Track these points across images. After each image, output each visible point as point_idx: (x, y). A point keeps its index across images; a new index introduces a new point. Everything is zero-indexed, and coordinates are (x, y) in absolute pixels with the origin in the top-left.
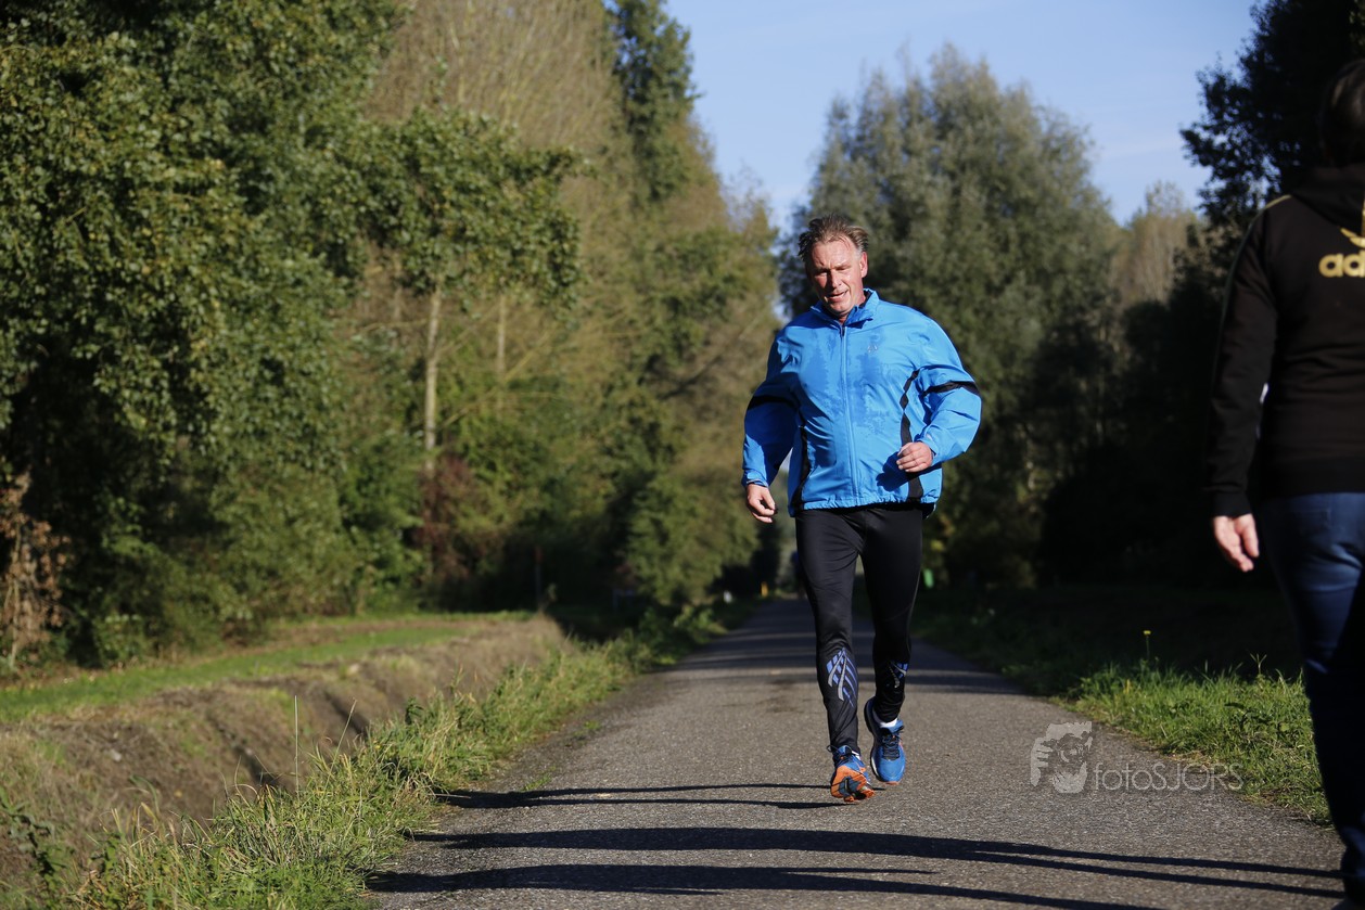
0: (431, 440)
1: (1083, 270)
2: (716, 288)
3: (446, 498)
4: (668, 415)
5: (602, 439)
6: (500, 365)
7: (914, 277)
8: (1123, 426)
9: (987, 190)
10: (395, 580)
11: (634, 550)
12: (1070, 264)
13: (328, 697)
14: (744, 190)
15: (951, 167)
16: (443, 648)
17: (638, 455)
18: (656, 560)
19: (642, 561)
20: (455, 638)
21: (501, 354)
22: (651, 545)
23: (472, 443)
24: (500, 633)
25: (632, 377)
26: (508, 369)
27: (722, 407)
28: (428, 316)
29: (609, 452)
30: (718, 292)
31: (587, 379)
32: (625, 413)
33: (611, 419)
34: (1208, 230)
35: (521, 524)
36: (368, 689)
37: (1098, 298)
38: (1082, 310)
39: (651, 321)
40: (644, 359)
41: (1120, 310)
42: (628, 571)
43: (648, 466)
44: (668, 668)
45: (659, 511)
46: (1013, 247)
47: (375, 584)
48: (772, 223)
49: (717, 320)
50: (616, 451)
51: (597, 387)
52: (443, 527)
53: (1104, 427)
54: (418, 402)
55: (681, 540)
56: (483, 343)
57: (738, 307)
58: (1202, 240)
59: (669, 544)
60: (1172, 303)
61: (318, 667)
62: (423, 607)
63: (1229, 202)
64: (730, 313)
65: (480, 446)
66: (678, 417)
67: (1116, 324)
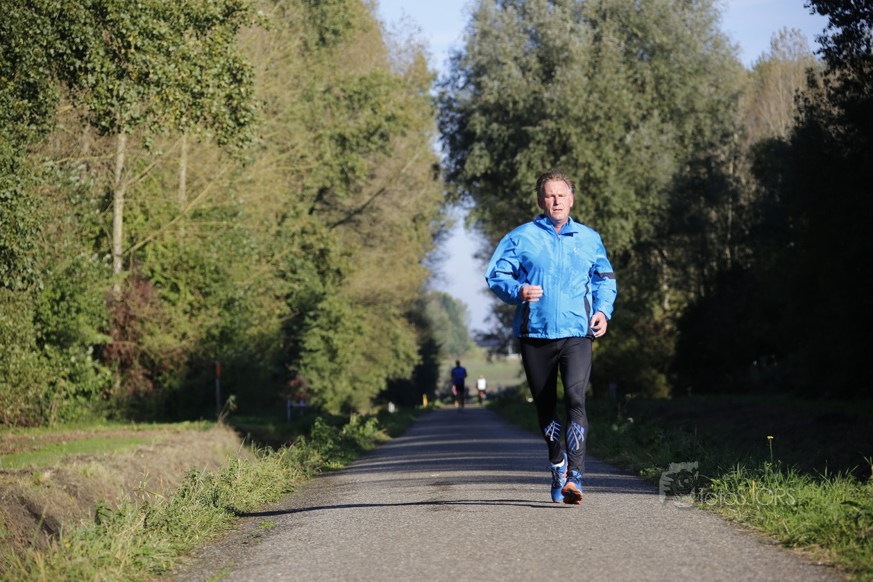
0: (118, 264)
1: (713, 112)
2: (380, 126)
3: (132, 317)
4: (337, 241)
5: (276, 264)
6: (182, 196)
7: (560, 116)
8: (749, 251)
9: (625, 36)
10: (87, 394)
11: (305, 365)
12: (700, 104)
13: (23, 501)
14: (405, 36)
15: (593, 16)
16: (131, 456)
17: (309, 279)
18: (327, 374)
19: (314, 375)
20: (140, 447)
21: (183, 186)
22: (322, 360)
23: (158, 268)
24: (183, 441)
25: (304, 207)
26: (190, 200)
27: (386, 234)
28: (115, 151)
29: (283, 276)
30: (382, 130)
31: (262, 210)
32: (297, 240)
33: (285, 245)
34: (826, 73)
35: (202, 342)
36: (60, 494)
37: (726, 135)
38: (712, 145)
39: (321, 157)
40: (315, 191)
41: (746, 147)
42: (300, 384)
43: (319, 289)
44: (337, 472)
45: (330, 328)
46: (648, 88)
47: (67, 397)
48: (430, 67)
49: (380, 155)
50: (289, 275)
51: (272, 216)
52: (130, 345)
53: (732, 252)
54: (106, 230)
55: (349, 355)
56: (167, 175)
57: (399, 144)
58: (821, 83)
59: (338, 360)
60: (793, 140)
61: (14, 474)
62: (110, 417)
63: (845, 47)
64: (392, 150)
65: (164, 270)
66: (345, 243)
67: (743, 158)
